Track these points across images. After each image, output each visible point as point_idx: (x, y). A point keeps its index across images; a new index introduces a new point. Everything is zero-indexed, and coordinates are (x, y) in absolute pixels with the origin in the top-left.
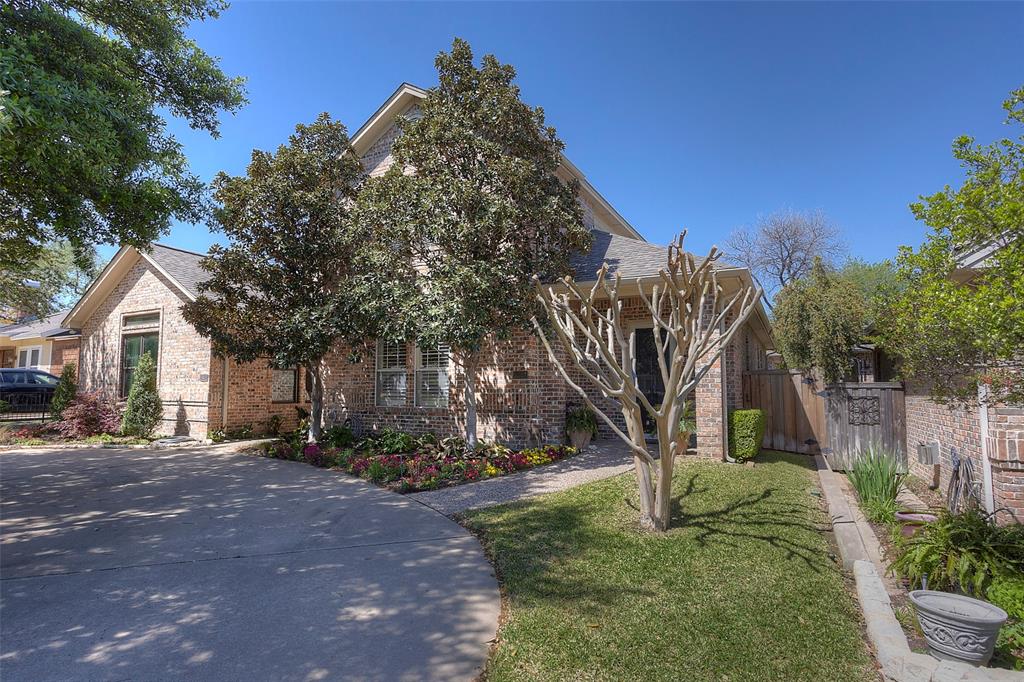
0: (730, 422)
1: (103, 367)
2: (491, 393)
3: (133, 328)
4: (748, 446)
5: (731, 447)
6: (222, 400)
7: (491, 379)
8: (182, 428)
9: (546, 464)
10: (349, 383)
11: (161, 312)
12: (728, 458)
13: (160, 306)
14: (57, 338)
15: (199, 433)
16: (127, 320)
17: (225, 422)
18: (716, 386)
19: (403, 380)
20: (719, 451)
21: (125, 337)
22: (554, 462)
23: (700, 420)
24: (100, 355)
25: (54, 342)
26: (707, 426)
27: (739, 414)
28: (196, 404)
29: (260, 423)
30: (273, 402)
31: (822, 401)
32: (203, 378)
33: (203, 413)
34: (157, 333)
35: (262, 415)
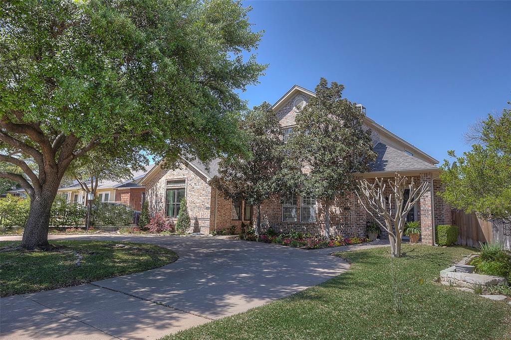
0: (436, 230)
1: (156, 203)
2: (334, 217)
3: (171, 186)
4: (444, 240)
5: (436, 240)
6: (215, 218)
7: (334, 210)
8: (197, 229)
9: (359, 243)
10: (271, 212)
11: (186, 179)
12: (435, 244)
13: (185, 177)
14: (119, 189)
15: (205, 232)
16: (169, 182)
17: (215, 227)
18: (429, 215)
19: (294, 210)
20: (431, 241)
21: (167, 189)
22: (361, 243)
23: (423, 229)
24: (155, 197)
25: (117, 190)
26: (426, 231)
27: (439, 227)
28: (204, 219)
29: (228, 229)
30: (232, 220)
31: (490, 224)
32: (207, 208)
33: (208, 223)
34: (184, 188)
35: (228, 225)
